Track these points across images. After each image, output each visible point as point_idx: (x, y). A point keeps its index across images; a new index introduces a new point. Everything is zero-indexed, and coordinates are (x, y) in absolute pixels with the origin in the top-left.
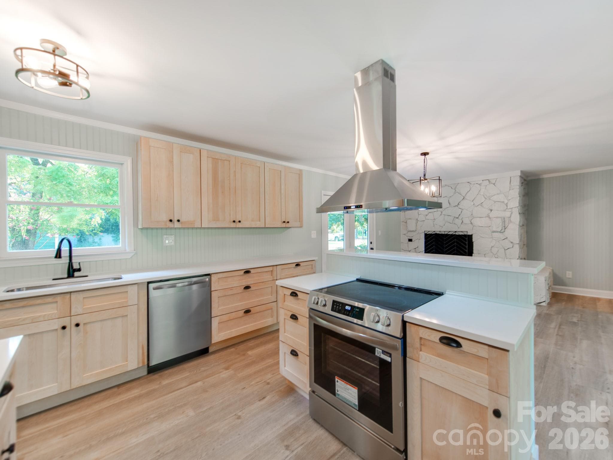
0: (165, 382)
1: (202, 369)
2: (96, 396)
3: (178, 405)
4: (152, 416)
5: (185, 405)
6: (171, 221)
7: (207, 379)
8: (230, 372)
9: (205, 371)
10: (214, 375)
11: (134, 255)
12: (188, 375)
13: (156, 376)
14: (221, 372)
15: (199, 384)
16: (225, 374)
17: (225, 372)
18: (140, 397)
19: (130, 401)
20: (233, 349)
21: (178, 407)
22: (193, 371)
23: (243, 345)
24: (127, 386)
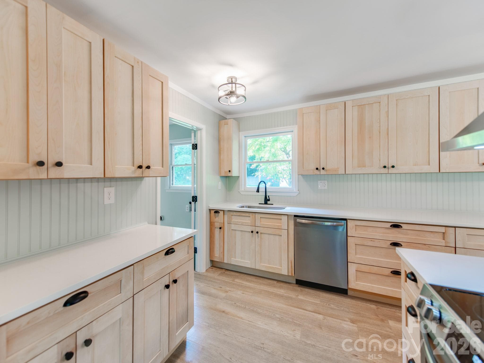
0: (301, 297)
1: (332, 305)
2: (266, 280)
3: (295, 321)
4: (277, 316)
5: (299, 325)
6: (317, 169)
7: (329, 318)
8: (354, 327)
9: (332, 309)
10: (337, 319)
11: (298, 194)
12: (317, 303)
13: (298, 288)
14: (345, 321)
15: (320, 317)
16: (347, 325)
17: (349, 323)
18: (281, 296)
19: (276, 295)
20: (373, 306)
21: (294, 322)
22: (323, 302)
23: (389, 309)
24: (281, 284)
